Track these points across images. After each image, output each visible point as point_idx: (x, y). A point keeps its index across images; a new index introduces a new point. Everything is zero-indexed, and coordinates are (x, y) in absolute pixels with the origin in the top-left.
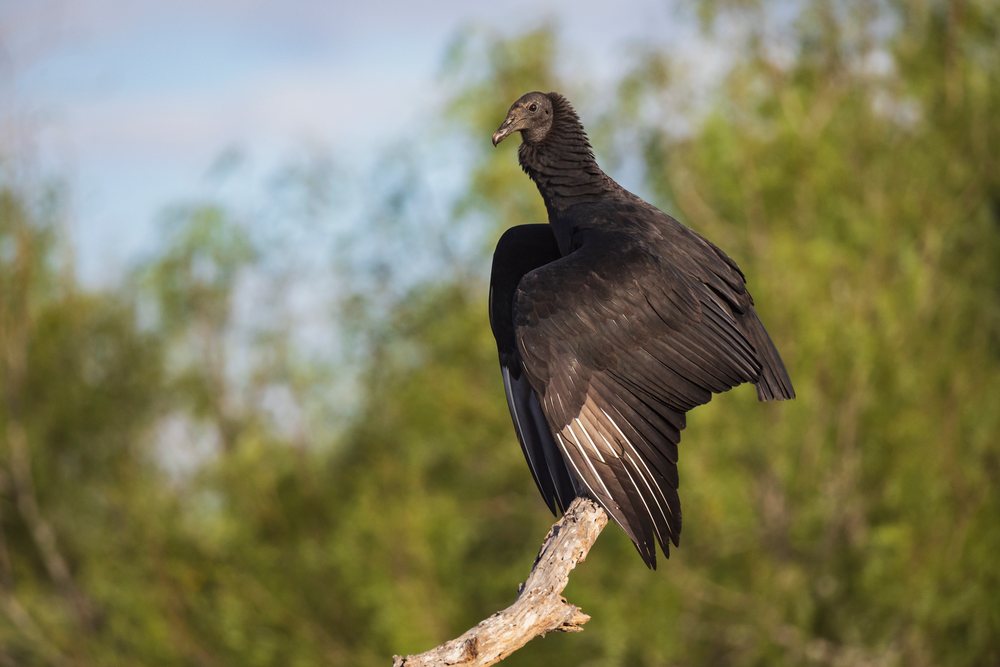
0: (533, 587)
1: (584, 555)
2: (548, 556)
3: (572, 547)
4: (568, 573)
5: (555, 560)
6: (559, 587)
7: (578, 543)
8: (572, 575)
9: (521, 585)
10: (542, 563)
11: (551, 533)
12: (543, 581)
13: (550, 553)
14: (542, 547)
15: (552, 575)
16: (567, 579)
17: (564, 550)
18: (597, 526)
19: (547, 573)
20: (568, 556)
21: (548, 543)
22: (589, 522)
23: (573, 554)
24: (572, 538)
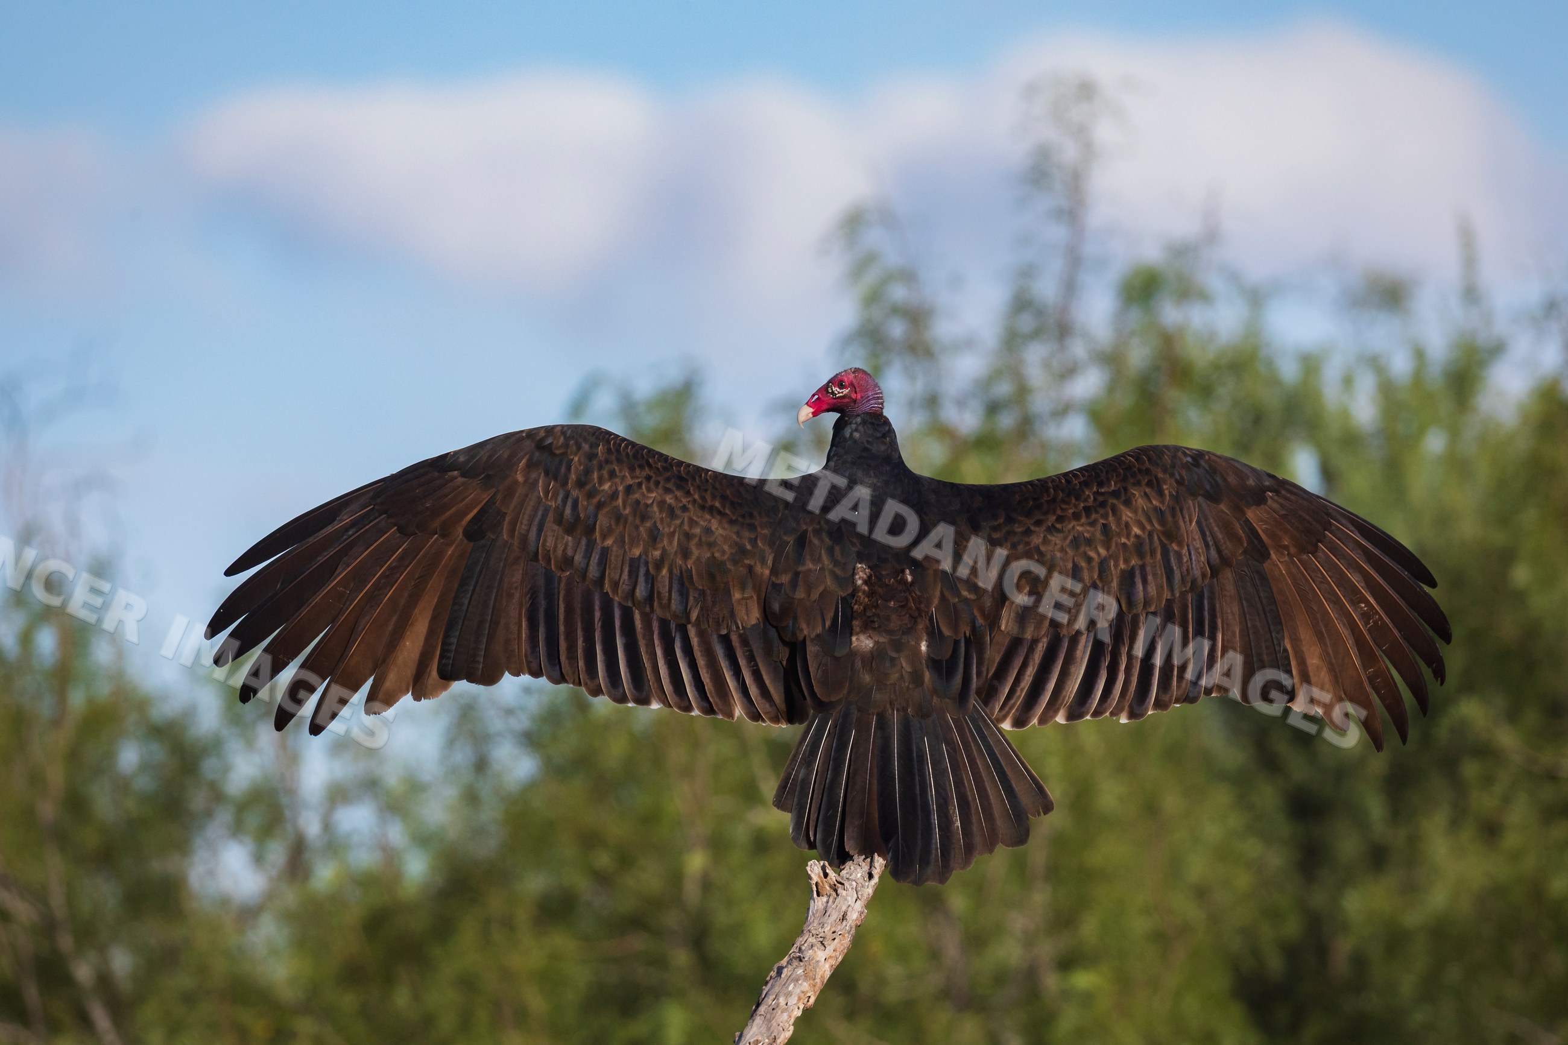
0: (752, 1037)
1: (812, 1000)
2: (769, 1000)
3: (798, 991)
4: (793, 1020)
5: (778, 1005)
6: (782, 1037)
7: (805, 986)
8: (798, 1022)
9: (738, 1034)
10: (762, 1009)
11: (773, 974)
12: (764, 1029)
13: (772, 997)
14: (762, 990)
15: (774, 1023)
16: (792, 1028)
17: (789, 994)
18: (827, 966)
19: (768, 1021)
20: (793, 1000)
21: (769, 985)
22: (818, 962)
23: (799, 999)
24: (797, 980)
